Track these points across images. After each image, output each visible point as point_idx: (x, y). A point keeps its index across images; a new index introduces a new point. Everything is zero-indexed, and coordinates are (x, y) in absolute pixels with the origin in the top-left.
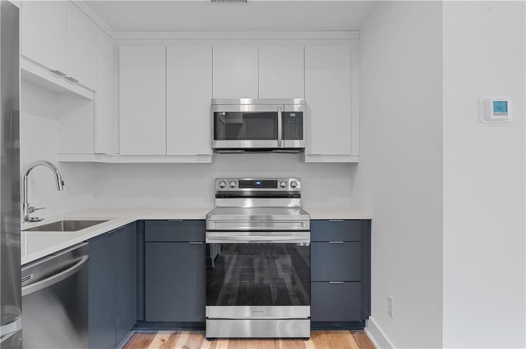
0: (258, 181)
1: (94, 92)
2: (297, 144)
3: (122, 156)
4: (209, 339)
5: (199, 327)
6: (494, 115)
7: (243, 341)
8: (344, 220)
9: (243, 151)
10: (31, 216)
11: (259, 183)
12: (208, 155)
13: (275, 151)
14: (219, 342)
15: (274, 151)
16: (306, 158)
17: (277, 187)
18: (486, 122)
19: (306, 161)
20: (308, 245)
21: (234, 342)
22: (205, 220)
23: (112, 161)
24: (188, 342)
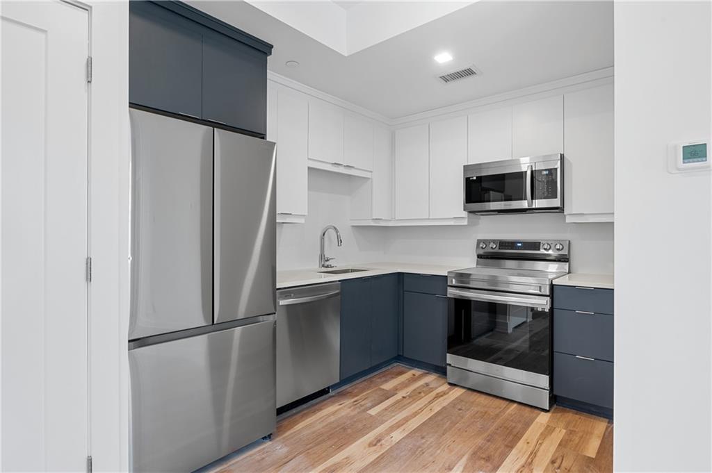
0: (519, 243)
1: (371, 172)
2: (556, 203)
3: (398, 220)
4: (450, 384)
5: (441, 371)
6: (684, 163)
7: (479, 394)
8: (595, 288)
9: (496, 213)
10: (327, 263)
11: (520, 245)
12: (463, 218)
13: (531, 211)
14: (457, 388)
15: (528, 211)
16: (567, 217)
17: (539, 250)
18: (677, 172)
19: (567, 222)
20: (547, 310)
21: (470, 392)
22: (446, 276)
23: (390, 224)
24: (432, 381)
